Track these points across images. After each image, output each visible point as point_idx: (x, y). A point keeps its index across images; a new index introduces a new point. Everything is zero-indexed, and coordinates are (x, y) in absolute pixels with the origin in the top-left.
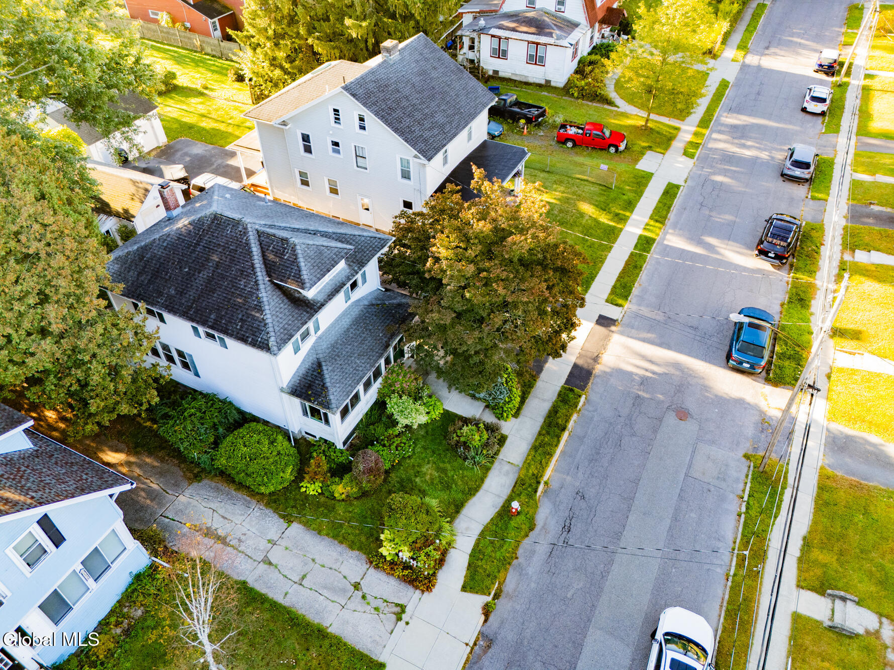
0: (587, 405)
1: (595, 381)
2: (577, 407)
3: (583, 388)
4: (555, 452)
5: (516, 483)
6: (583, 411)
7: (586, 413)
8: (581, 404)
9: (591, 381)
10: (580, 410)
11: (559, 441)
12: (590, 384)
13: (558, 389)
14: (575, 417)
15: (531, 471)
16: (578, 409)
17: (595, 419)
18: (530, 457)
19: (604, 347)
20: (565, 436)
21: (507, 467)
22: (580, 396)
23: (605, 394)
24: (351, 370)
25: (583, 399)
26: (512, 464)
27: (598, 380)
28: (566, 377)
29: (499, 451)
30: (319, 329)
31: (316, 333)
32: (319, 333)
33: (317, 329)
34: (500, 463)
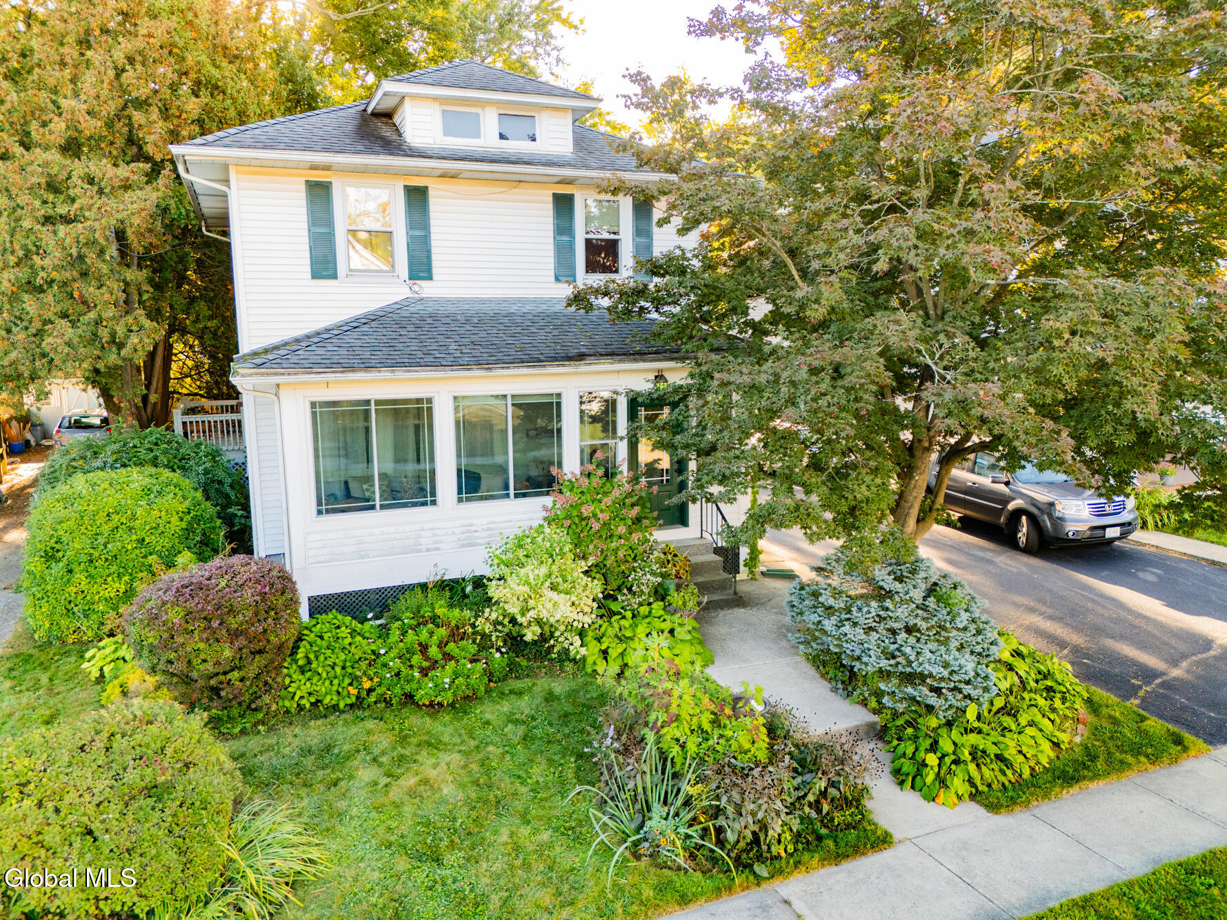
24: (414, 348)
29: (797, 864)
30: (430, 278)
31: (414, 276)
32: (427, 289)
33: (421, 268)
34: (764, 908)
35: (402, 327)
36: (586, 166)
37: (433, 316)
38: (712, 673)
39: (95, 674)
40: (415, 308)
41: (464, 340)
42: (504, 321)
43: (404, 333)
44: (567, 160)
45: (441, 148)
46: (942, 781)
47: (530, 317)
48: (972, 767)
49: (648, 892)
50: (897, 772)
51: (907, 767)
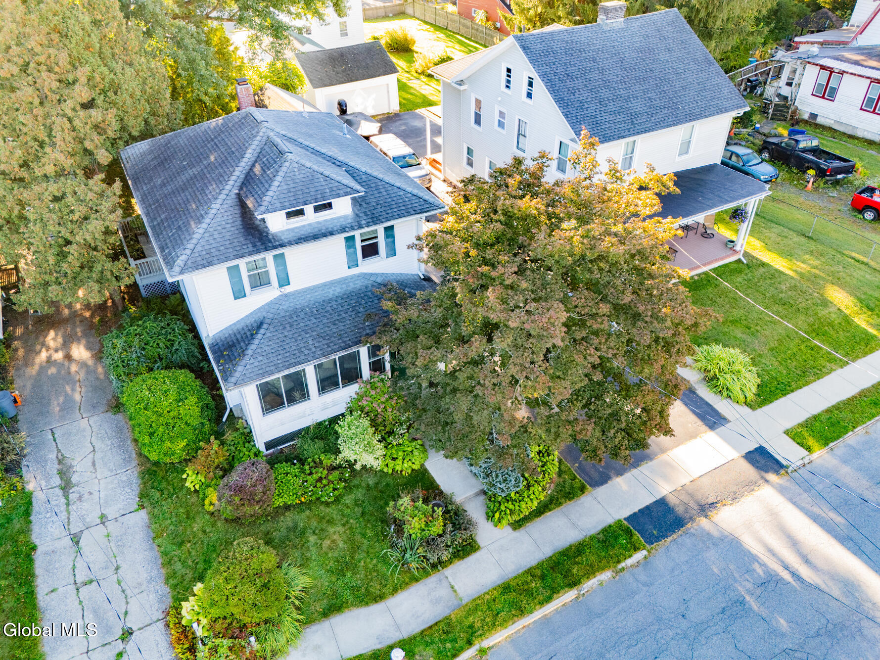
0: (640, 568)
1: (680, 540)
2: (619, 562)
3: (651, 540)
4: (531, 612)
5: (436, 624)
6: (626, 574)
7: (631, 580)
8: (629, 562)
9: (674, 536)
10: (623, 569)
11: (549, 599)
12: (669, 540)
13: (610, 521)
14: (605, 576)
15: (471, 619)
16: (620, 566)
17: (637, 597)
18: (487, 597)
19: (735, 497)
20: (569, 596)
21: (443, 592)
22: (636, 549)
23: (684, 568)
24: (294, 348)
25: (639, 556)
26: (455, 591)
27: (688, 541)
28: (636, 510)
29: (451, 563)
30: (289, 284)
31: (281, 286)
32: (288, 289)
33: (284, 281)
34: (440, 580)
35: (285, 328)
36: (360, 227)
37: (295, 312)
38: (428, 465)
39: (193, 489)
40: (286, 305)
41: (314, 333)
42: (328, 308)
43: (286, 334)
44: (350, 221)
45: (288, 230)
46: (499, 521)
47: (340, 301)
48: (509, 517)
49: (407, 580)
50: (487, 514)
51: (491, 514)
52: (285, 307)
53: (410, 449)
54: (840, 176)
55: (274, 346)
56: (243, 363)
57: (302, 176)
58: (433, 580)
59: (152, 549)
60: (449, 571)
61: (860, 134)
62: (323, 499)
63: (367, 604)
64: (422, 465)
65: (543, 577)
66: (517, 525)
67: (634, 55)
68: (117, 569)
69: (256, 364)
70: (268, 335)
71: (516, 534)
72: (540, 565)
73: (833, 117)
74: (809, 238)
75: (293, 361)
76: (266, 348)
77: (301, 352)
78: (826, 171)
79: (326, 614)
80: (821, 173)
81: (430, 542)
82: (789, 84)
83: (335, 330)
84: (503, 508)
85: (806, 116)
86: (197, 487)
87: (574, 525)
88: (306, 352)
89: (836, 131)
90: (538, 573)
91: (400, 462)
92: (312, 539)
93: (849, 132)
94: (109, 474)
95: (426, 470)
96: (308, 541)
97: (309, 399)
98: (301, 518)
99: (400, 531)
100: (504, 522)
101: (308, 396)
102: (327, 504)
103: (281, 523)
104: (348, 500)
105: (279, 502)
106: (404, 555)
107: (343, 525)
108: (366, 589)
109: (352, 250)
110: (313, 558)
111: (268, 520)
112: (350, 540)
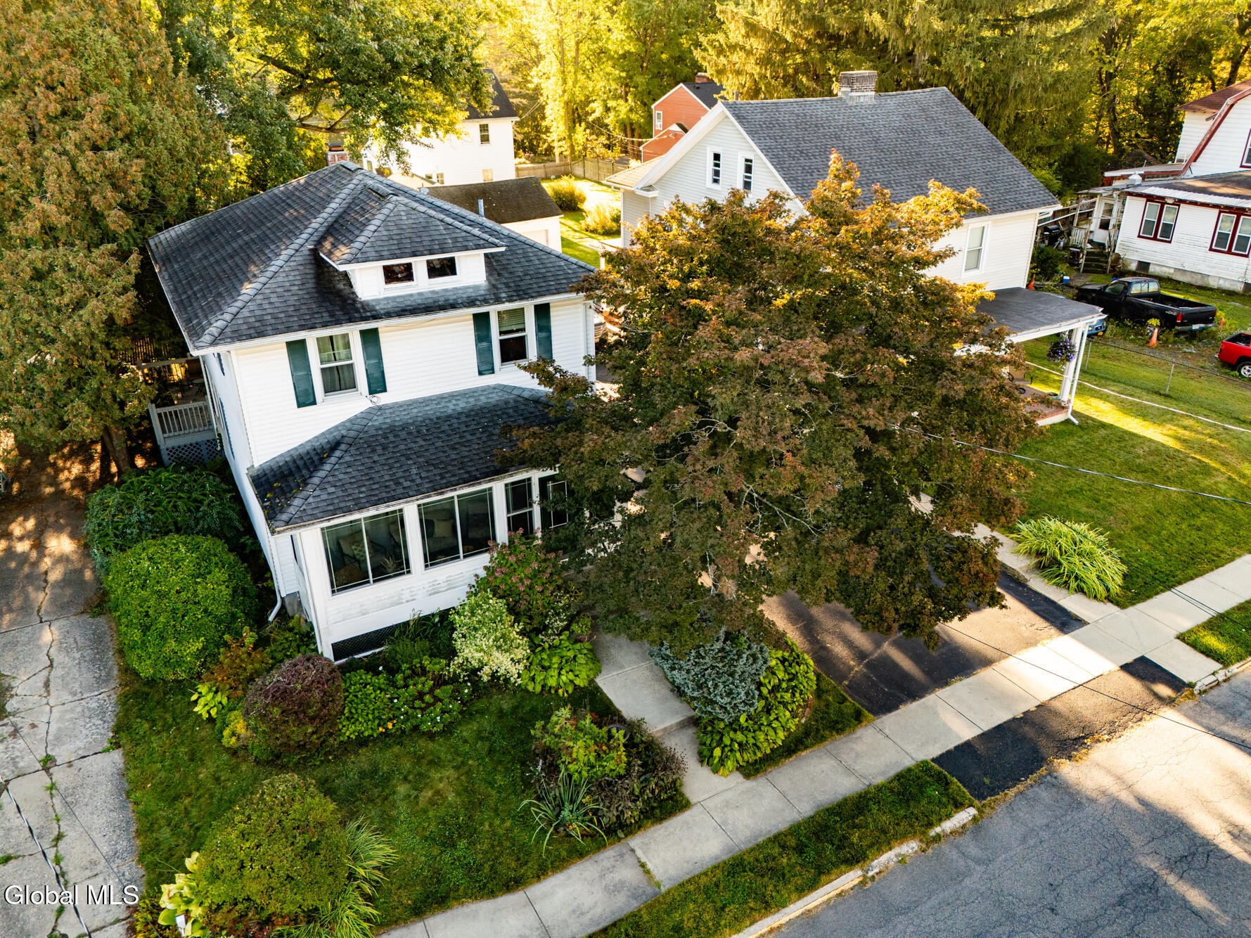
0: (967, 837)
1: (1030, 793)
2: (930, 825)
3: (980, 792)
4: (783, 905)
5: (614, 925)
6: (944, 846)
7: (954, 855)
8: (948, 825)
9: (1021, 787)
10: (938, 838)
11: (813, 885)
12: (1012, 792)
13: (908, 763)
14: (910, 847)
15: (677, 916)
16: (932, 833)
17: (967, 881)
18: (704, 880)
19: (1113, 730)
20: (850, 879)
21: (628, 874)
22: (959, 806)
23: (1044, 835)
24: (387, 478)
25: (964, 816)
26: (647, 872)
27: (1044, 794)
28: (951, 746)
29: (640, 827)
30: (385, 390)
31: (372, 392)
32: (383, 399)
33: (378, 384)
34: (622, 855)
35: (374, 451)
36: (498, 300)
37: (392, 429)
38: (600, 681)
39: (205, 716)
40: (378, 421)
41: (420, 460)
42: (445, 427)
43: (376, 458)
44: (482, 292)
45: (385, 299)
46: (722, 761)
47: (464, 419)
48: (738, 754)
49: (564, 854)
50: (700, 753)
51: (706, 753)
52: (376, 423)
53: (571, 654)
54: (1196, 327)
55: (354, 474)
56: (305, 493)
57: (411, 221)
58: (608, 856)
59: (123, 808)
60: (635, 842)
61: (1213, 283)
62: (424, 728)
63: (492, 894)
64: (592, 681)
65: (800, 849)
66: (751, 770)
67: (893, 135)
68: (59, 837)
69: (324, 497)
70: (347, 458)
71: (749, 784)
72: (794, 830)
73: (1172, 264)
74: (1167, 396)
75: (384, 495)
76: (341, 476)
77: (397, 484)
78: (1175, 318)
79: (419, 911)
80: (1168, 322)
81: (604, 787)
82: (1104, 225)
83: (454, 456)
84: (727, 741)
85: (1133, 267)
86: (213, 712)
87: (849, 771)
88: (407, 484)
89: (1179, 282)
90: (792, 842)
91: (555, 673)
92: (402, 789)
93: (1199, 283)
94: (70, 698)
95: (598, 689)
96: (394, 793)
97: (409, 572)
98: (384, 758)
99: (552, 769)
100: (730, 764)
101: (408, 566)
102: (431, 736)
103: (351, 766)
104: (466, 731)
105: (349, 731)
106: (559, 814)
107: (457, 768)
108: (492, 867)
109: (485, 344)
110: (402, 818)
111: (329, 760)
112: (467, 791)
